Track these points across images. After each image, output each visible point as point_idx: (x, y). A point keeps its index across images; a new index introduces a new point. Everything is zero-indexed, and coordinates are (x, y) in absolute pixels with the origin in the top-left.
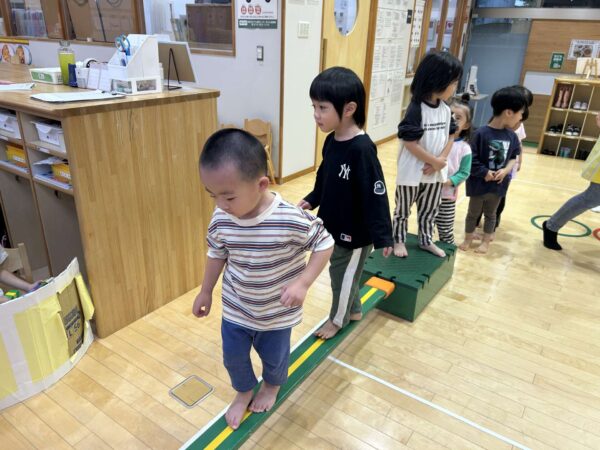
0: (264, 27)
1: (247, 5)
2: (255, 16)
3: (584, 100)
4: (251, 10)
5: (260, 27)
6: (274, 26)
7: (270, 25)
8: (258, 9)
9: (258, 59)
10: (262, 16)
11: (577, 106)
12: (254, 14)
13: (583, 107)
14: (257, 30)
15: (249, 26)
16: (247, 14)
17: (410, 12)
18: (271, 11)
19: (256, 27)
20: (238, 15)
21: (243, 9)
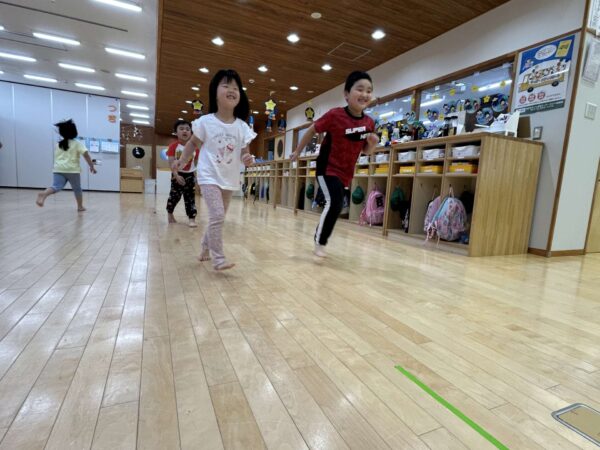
0: (546, 109)
1: (526, 94)
2: (537, 101)
4: (532, 98)
5: (541, 110)
6: (562, 106)
7: (555, 106)
8: (543, 94)
10: (546, 100)
12: (537, 100)
14: (538, 113)
15: (528, 112)
16: (527, 102)
18: (562, 92)
19: (536, 111)
20: (516, 105)
21: (523, 99)
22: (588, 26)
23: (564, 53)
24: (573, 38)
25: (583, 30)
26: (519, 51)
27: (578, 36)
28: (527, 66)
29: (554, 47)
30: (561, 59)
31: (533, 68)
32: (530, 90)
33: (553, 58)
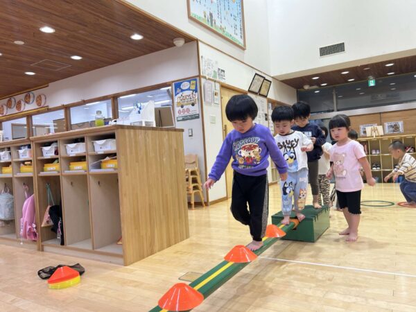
0: (192, 119)
1: (181, 109)
2: (186, 114)
3: (377, 149)
4: (184, 111)
5: (190, 119)
6: (198, 117)
7: (195, 117)
8: (188, 110)
9: (190, 136)
10: (191, 113)
11: (374, 152)
13: (378, 153)
14: (188, 121)
15: (183, 120)
16: (182, 113)
17: (266, 115)
18: (195, 110)
19: (187, 119)
20: (177, 115)
21: (179, 112)
22: (202, 74)
23: (193, 87)
24: (196, 80)
25: (199, 76)
26: (173, 82)
27: (198, 79)
28: (178, 91)
29: (188, 83)
30: (193, 91)
31: (181, 93)
32: (182, 107)
33: (189, 89)
